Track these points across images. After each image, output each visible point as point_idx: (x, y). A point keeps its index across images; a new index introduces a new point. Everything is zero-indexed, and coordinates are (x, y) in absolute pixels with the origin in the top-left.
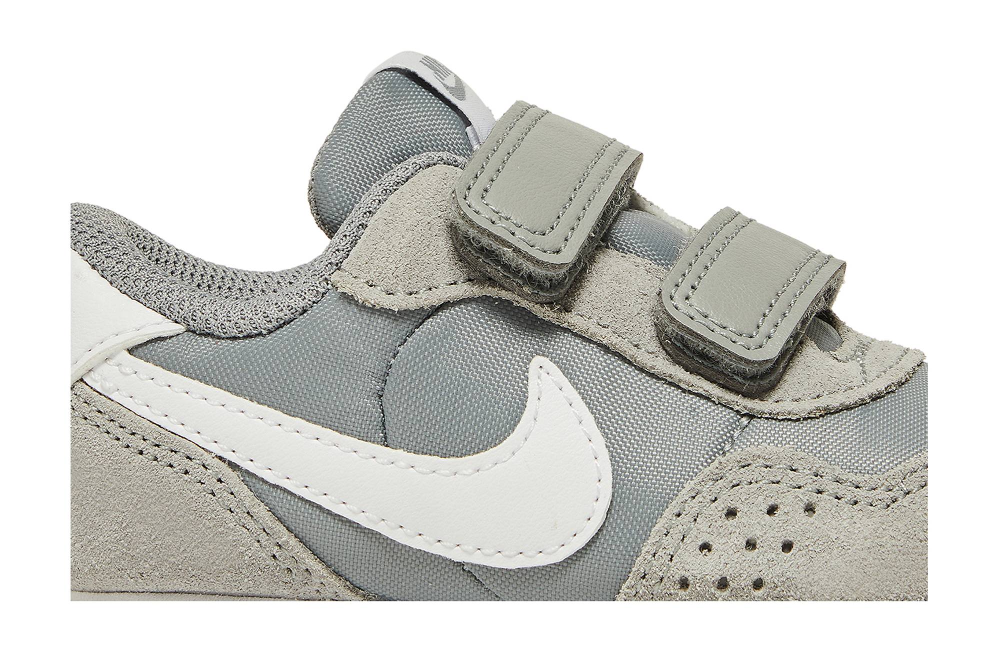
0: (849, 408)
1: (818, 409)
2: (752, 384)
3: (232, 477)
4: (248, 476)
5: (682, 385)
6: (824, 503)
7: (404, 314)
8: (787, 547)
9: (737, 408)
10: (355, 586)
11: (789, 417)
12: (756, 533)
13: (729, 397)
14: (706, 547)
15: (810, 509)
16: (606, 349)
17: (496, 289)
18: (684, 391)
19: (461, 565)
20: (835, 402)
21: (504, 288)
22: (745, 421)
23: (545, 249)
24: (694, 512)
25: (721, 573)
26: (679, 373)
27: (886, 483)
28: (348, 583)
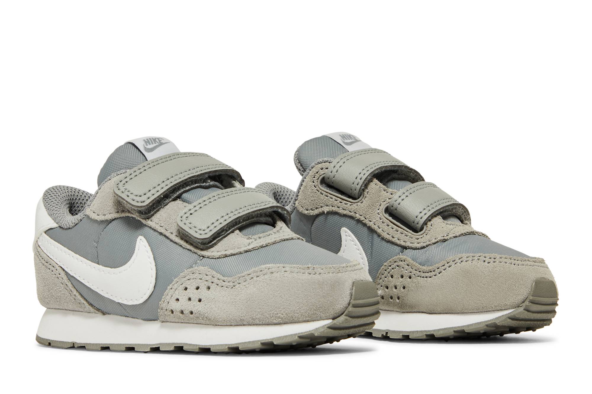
0: (234, 255)
1: (222, 255)
2: (203, 246)
3: (63, 273)
4: (67, 273)
5: (183, 246)
6: (213, 286)
7: (102, 222)
8: (200, 301)
9: (199, 254)
10: (98, 309)
11: (213, 257)
12: (191, 296)
13: (196, 250)
14: (178, 300)
15: (209, 288)
16: (161, 234)
17: (130, 214)
18: (184, 248)
19: (119, 303)
20: (228, 253)
21: (132, 214)
22: (202, 258)
23: (138, 201)
24: (175, 288)
25: (180, 308)
26: (182, 243)
27: (232, 280)
28: (95, 308)
